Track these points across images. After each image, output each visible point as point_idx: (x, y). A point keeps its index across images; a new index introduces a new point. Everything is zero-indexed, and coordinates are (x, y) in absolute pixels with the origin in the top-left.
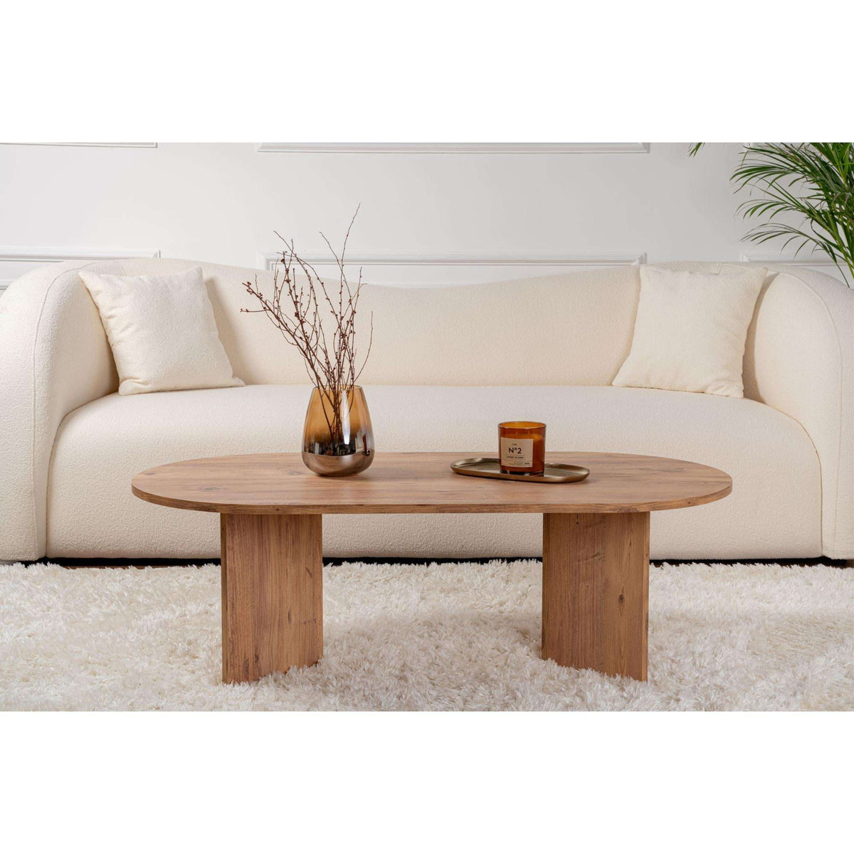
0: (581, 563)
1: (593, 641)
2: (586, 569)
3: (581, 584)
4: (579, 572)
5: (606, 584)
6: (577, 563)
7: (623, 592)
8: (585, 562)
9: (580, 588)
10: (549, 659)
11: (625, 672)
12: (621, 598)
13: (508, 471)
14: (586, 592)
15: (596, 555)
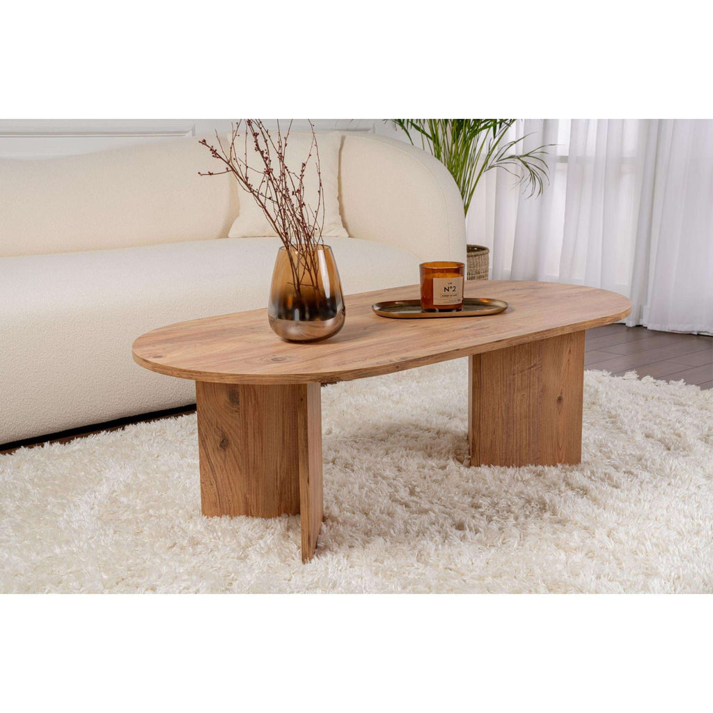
0: (516, 376)
1: (529, 440)
2: (522, 380)
3: (516, 394)
4: (514, 384)
5: (543, 390)
6: (512, 376)
7: (561, 393)
8: (520, 374)
9: (515, 397)
10: (482, 465)
11: (563, 460)
12: (560, 399)
13: (437, 309)
14: (521, 400)
15: (533, 367)
